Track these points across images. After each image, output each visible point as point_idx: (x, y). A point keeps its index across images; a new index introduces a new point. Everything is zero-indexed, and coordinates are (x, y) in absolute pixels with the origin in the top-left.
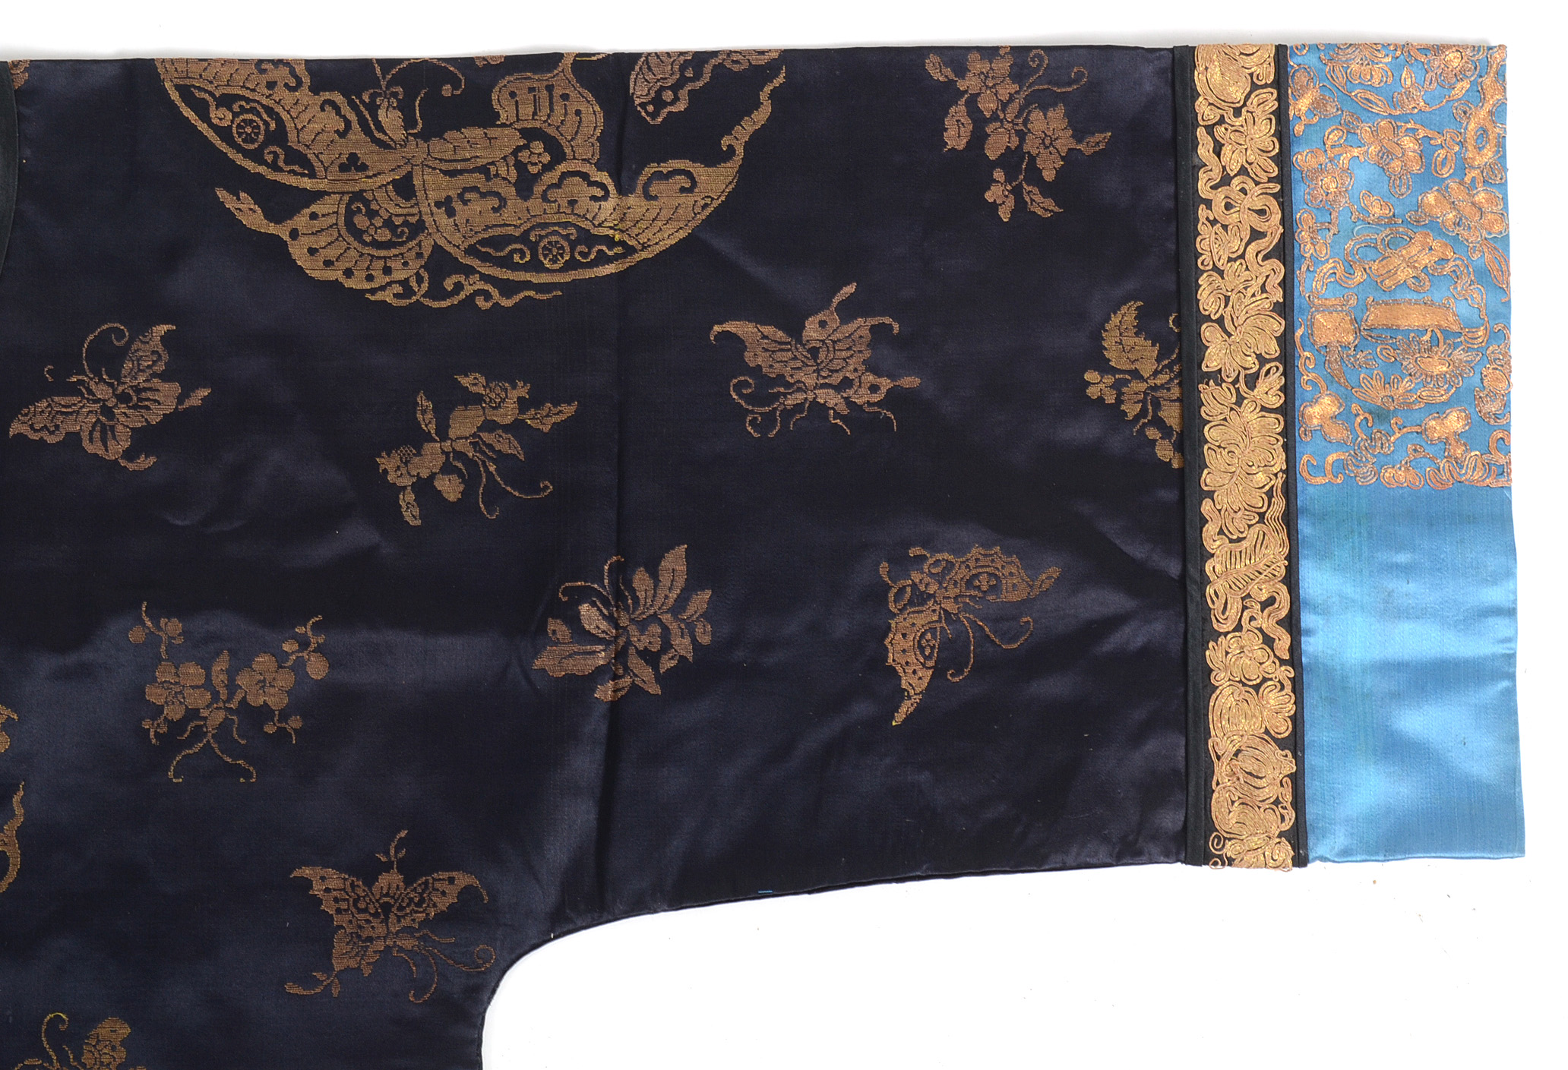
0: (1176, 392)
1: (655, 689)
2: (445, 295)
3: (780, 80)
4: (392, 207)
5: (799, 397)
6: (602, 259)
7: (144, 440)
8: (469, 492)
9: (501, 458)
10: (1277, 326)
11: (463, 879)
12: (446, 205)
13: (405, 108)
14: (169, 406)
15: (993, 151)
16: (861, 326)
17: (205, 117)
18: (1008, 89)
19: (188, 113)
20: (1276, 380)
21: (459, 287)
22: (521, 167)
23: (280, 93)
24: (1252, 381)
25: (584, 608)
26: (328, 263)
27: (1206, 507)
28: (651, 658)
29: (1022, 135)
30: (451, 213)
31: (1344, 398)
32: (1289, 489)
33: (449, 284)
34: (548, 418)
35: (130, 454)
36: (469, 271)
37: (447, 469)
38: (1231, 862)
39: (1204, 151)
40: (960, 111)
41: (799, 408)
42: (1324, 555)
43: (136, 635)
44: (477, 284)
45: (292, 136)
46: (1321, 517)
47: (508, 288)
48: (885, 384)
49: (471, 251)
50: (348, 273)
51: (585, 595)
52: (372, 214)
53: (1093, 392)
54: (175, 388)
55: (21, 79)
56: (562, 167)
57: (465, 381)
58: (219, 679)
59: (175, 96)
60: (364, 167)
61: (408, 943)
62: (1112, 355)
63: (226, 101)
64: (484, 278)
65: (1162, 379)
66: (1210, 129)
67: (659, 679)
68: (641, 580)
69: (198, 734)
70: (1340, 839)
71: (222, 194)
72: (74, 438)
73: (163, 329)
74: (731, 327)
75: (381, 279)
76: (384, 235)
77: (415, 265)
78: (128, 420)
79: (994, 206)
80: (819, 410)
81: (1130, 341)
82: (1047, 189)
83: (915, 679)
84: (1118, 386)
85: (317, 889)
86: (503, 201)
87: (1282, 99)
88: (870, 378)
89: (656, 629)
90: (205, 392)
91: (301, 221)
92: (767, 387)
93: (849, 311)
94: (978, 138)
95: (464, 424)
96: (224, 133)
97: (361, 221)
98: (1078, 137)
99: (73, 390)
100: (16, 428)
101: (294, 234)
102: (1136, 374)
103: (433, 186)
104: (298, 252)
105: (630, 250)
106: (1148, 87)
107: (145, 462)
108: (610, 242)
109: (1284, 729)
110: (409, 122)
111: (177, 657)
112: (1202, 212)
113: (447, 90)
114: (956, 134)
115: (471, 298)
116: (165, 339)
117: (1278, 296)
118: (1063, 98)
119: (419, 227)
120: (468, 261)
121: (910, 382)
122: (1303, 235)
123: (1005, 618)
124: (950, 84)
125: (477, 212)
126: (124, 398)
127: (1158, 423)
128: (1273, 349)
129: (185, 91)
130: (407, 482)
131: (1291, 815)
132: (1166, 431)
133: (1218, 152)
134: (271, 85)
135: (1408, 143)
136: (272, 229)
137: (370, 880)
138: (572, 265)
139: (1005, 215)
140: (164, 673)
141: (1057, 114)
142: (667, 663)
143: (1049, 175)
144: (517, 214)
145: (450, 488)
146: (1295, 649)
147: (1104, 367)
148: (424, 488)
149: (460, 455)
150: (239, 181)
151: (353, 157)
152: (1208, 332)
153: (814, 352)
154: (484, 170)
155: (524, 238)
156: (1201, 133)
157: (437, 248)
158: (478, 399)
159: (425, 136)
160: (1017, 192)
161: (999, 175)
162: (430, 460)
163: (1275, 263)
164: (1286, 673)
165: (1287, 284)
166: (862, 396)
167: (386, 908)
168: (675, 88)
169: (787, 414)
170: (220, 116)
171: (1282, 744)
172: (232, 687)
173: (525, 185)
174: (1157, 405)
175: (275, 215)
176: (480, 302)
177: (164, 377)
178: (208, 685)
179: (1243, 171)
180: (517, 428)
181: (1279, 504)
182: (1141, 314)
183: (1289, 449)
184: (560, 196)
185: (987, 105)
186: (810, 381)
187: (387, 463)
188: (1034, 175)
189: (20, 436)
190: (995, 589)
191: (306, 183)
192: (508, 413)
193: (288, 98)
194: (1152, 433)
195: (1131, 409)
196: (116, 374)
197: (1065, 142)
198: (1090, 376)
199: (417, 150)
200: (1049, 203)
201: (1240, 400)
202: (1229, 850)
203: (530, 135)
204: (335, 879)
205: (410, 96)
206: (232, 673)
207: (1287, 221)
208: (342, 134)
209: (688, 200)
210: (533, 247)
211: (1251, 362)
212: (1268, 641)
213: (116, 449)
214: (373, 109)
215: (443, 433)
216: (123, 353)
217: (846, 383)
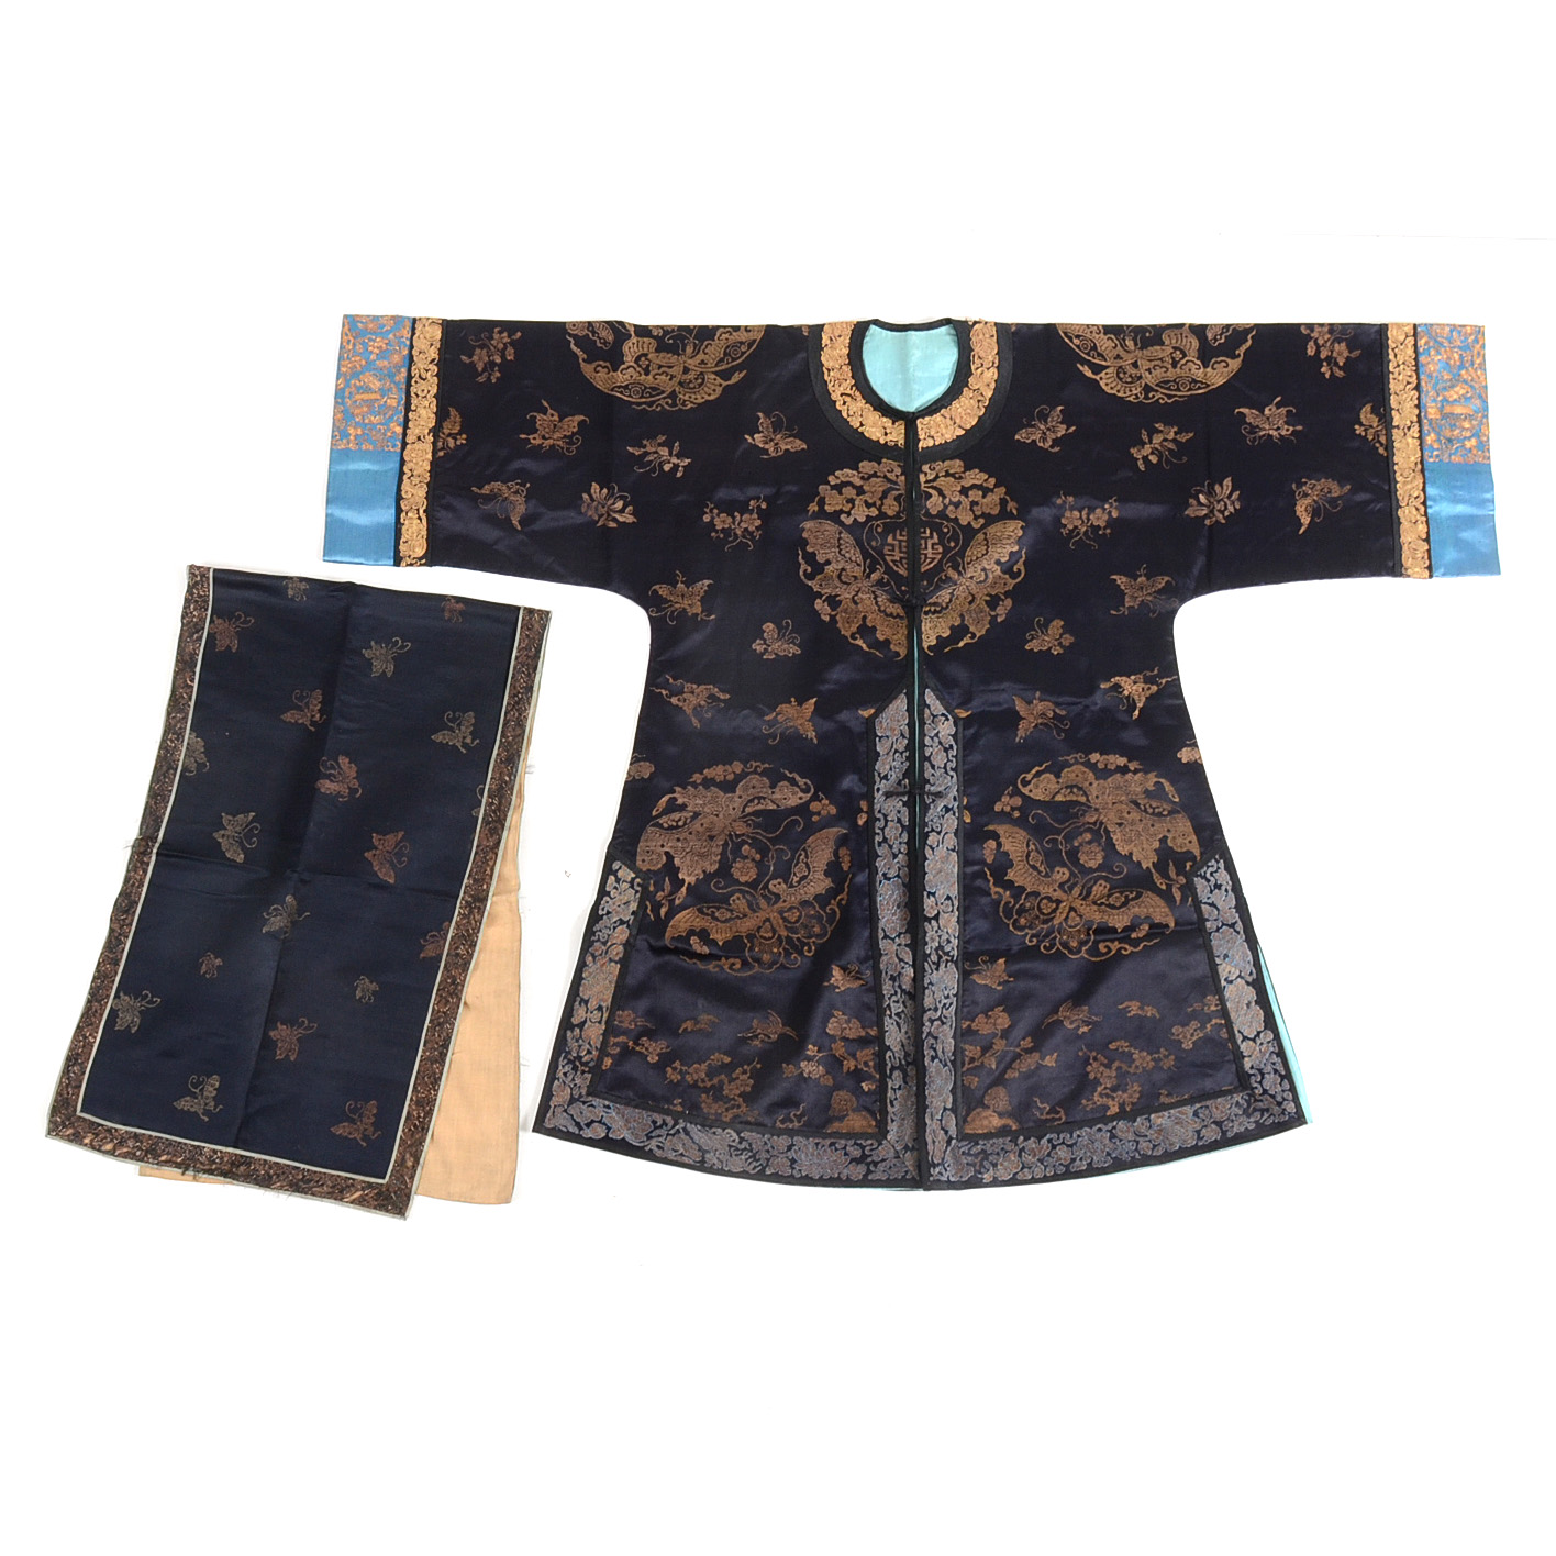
0: (1384, 432)
1: (1223, 521)
2: (1148, 398)
3: (1254, 333)
4: (1133, 371)
5: (1263, 432)
6: (1199, 388)
7: (1056, 442)
8: (1160, 461)
9: (1169, 450)
10: (1417, 411)
11: (1166, 579)
12: (1149, 370)
13: (1134, 340)
14: (1064, 432)
15: (1323, 356)
16: (1283, 410)
17: (1071, 341)
18: (1327, 336)
19: (1067, 340)
20: (1417, 428)
21: (1154, 396)
22: (1173, 358)
23: (1094, 334)
24: (1409, 428)
25: (1201, 496)
26: (1112, 388)
27: (1396, 467)
28: (1222, 512)
29: (1332, 352)
30: (1150, 373)
31: (1438, 434)
32: (1422, 462)
33: (1151, 395)
34: (1183, 438)
35: (1052, 447)
36: (1157, 391)
37: (1152, 453)
38: (1408, 576)
39: (1391, 357)
40: (1311, 343)
41: (1264, 436)
42: (1434, 483)
43: (1059, 502)
44: (1158, 396)
45: (1099, 349)
46: (1432, 471)
47: (1170, 397)
48: (1291, 429)
49: (1157, 385)
50: (1118, 391)
51: (1201, 492)
52: (1125, 373)
53: (1358, 432)
54: (1065, 427)
55: (1014, 329)
56: (1186, 359)
57: (1157, 426)
58: (1084, 517)
59: (1062, 335)
60: (1122, 358)
61: (1150, 598)
62: (1364, 421)
63: (1078, 337)
64: (1162, 393)
65: (1380, 428)
66: (1393, 350)
67: (1224, 518)
68: (1217, 488)
69: (1078, 534)
70: (1442, 571)
71: (1079, 365)
72: (1034, 441)
73: (1060, 408)
74: (1241, 410)
75: (1129, 394)
76: (1129, 380)
77: (1139, 389)
78: (1051, 436)
79: (1324, 374)
80: (1270, 436)
81: (1369, 416)
82: (1340, 368)
83: (1306, 520)
84: (1365, 430)
85: (1119, 582)
86: (1168, 369)
87: (1416, 341)
88: (1286, 427)
89: (1222, 503)
90: (1074, 428)
91: (1103, 374)
92: (1253, 429)
93: (1278, 406)
94: (1318, 352)
95: (1157, 439)
96: (1078, 347)
97: (1121, 375)
98: (1350, 352)
99: (1033, 426)
100: (1017, 437)
101: (1101, 379)
102: (1371, 427)
103: (1144, 365)
104: (1102, 383)
105: (1208, 385)
106: (1373, 337)
107: (1056, 449)
108: (1202, 383)
109: (1424, 537)
110: (1136, 344)
111: (1072, 509)
112: (1391, 376)
113: (1148, 335)
114: (1311, 351)
115: (1158, 400)
116: (1061, 411)
117: (1416, 402)
118: (1346, 339)
119: (1140, 377)
120: (1156, 388)
121: (1299, 428)
122: (1423, 383)
123: (1333, 501)
124: (1309, 335)
125: (1159, 372)
126: (1049, 429)
127: (1379, 442)
128: (1415, 419)
129: (1065, 333)
130: (1139, 457)
131: (1427, 562)
132: (1382, 444)
133: (1396, 356)
134: (1091, 332)
135: (1455, 355)
136: (1094, 377)
137: (1135, 580)
138: (1190, 390)
139: (1327, 376)
140: (1068, 514)
141: (1343, 344)
142: (1227, 514)
143: (1341, 364)
144: (1172, 373)
145: (1154, 459)
146: (1426, 512)
147: (1361, 424)
148: (1145, 458)
149: (1157, 449)
150: (1084, 362)
151: (1118, 355)
152: (1393, 412)
153: (1268, 418)
154: (1161, 359)
155: (1174, 381)
156: (1390, 351)
157: (1146, 384)
158: (1161, 431)
159: (1141, 349)
160: (1331, 369)
161: (1325, 363)
162: (1147, 450)
163: (1415, 392)
164: (1424, 519)
165: (1419, 398)
166: (1284, 433)
167: (1142, 588)
168: (1221, 335)
169: (1260, 437)
170: (1076, 341)
171: (1424, 540)
172: (1088, 519)
173: (1174, 365)
174: (1378, 436)
175: (1095, 373)
176: (1161, 401)
177: (1062, 423)
178: (1081, 518)
179: (1404, 363)
180: (1174, 440)
181: (1419, 466)
182: (1372, 408)
183: (1421, 450)
184: (1186, 368)
185: (1321, 342)
186: (1267, 427)
187: (1133, 451)
188: (1336, 364)
189: (1018, 440)
190: (1329, 492)
191: (1104, 363)
192: (1171, 436)
193: (1097, 336)
194: (1377, 445)
195: (1370, 438)
196: (1046, 422)
197: (1346, 354)
198: (1357, 427)
199: (1139, 353)
200: (1342, 373)
201: (1405, 434)
202: (1409, 572)
203: (1175, 348)
204: (1124, 579)
205: (1136, 336)
206: (1088, 515)
207: (1418, 379)
208: (1115, 348)
209: (1226, 370)
210: (1178, 384)
211: (1408, 423)
212: (1417, 509)
213: (1047, 445)
214: (1124, 340)
215: (1150, 442)
216: (1048, 415)
217: (1278, 428)
